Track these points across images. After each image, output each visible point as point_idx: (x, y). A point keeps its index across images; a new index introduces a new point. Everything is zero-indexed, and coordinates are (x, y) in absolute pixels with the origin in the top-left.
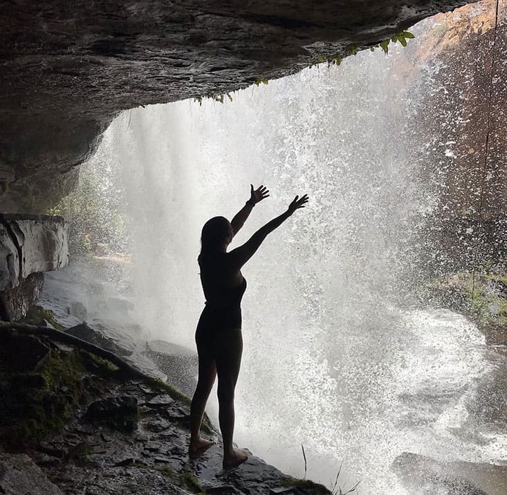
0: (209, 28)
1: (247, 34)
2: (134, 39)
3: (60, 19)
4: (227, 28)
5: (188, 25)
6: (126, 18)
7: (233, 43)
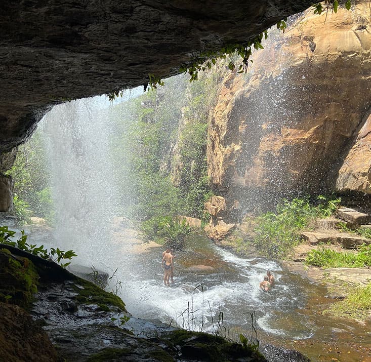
0: (140, 20)
1: (165, 27)
2: (86, 28)
3: (36, 8)
4: (152, 21)
5: (127, 16)
6: (85, 6)
7: (153, 35)
